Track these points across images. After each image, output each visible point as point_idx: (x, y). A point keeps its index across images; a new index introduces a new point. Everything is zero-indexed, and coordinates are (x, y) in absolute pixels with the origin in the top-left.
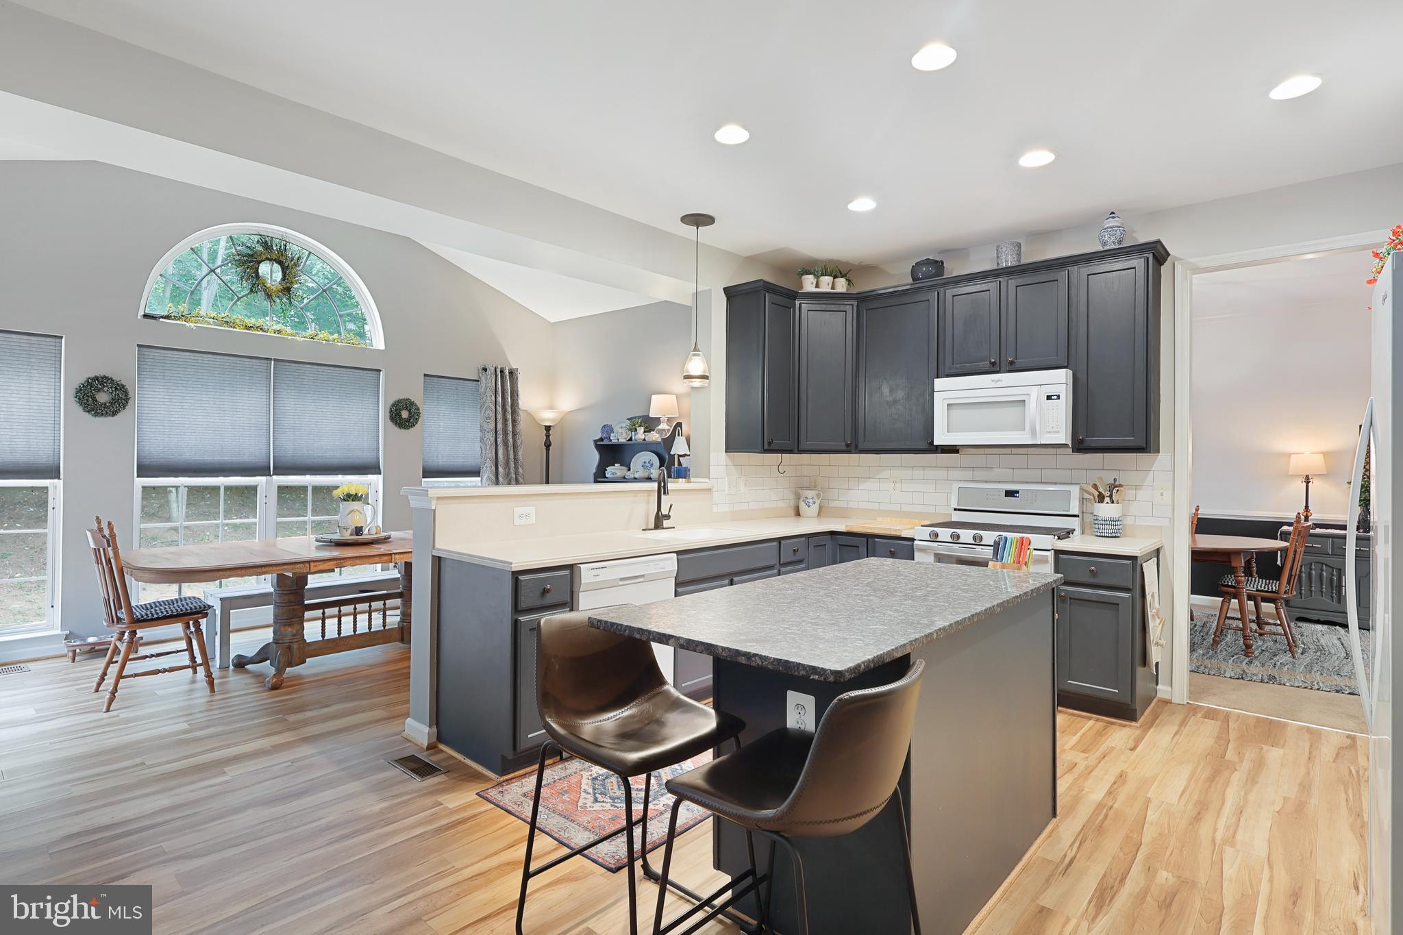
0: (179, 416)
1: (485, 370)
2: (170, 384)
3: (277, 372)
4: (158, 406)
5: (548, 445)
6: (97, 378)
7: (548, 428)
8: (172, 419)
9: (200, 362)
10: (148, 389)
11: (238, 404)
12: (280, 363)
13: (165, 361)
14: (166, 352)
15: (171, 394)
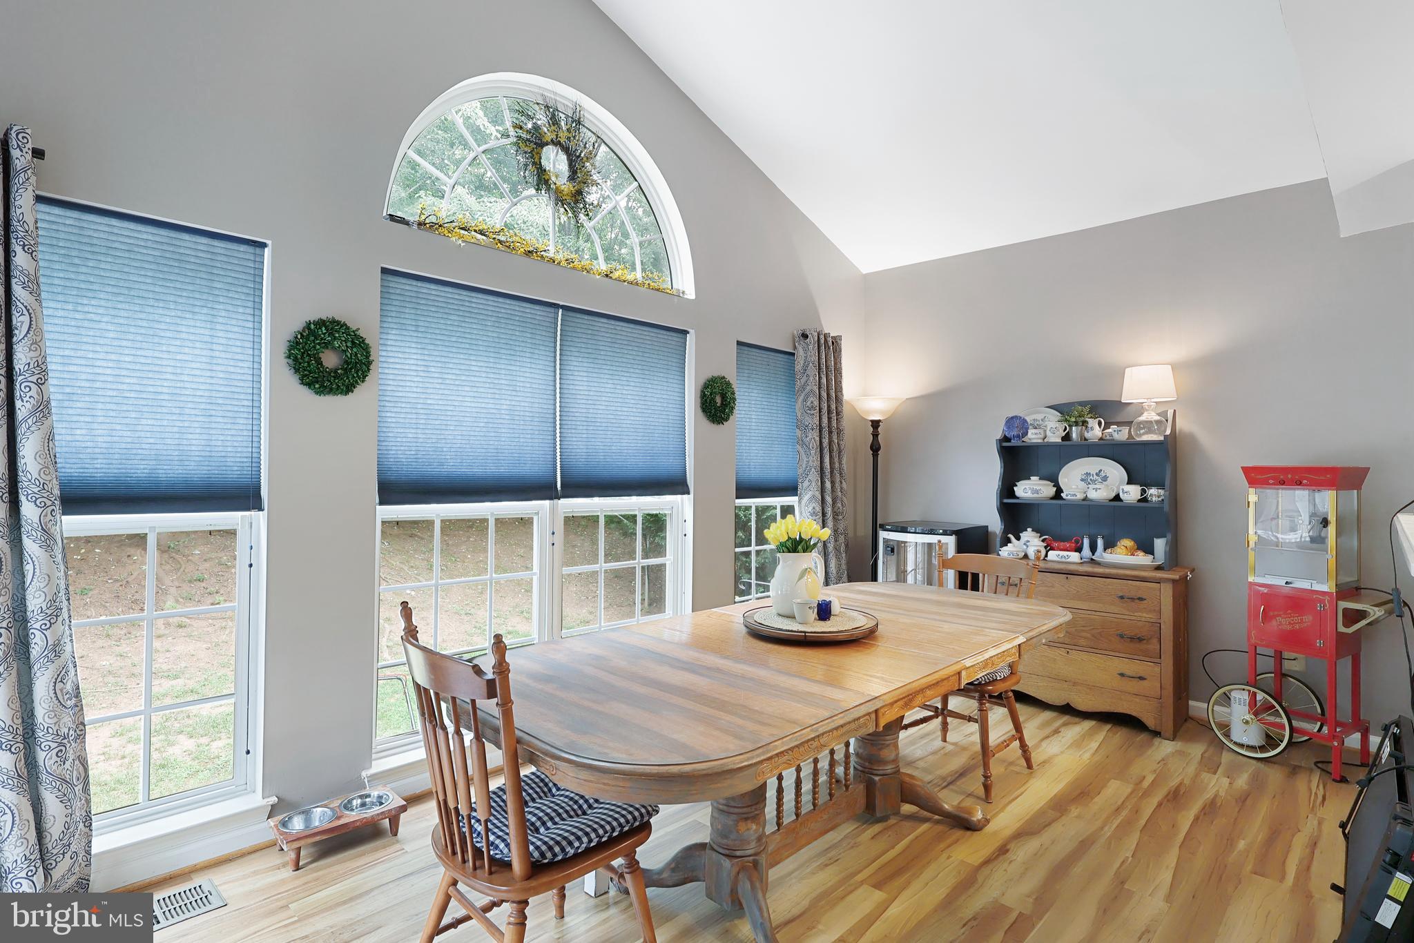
0: (439, 397)
1: (805, 336)
2: (427, 341)
3: (567, 328)
4: (408, 378)
5: (875, 448)
6: (321, 323)
7: (875, 424)
8: (429, 402)
9: (467, 304)
10: (394, 349)
11: (518, 379)
12: (571, 314)
13: (419, 301)
14: (419, 284)
15: (426, 358)
